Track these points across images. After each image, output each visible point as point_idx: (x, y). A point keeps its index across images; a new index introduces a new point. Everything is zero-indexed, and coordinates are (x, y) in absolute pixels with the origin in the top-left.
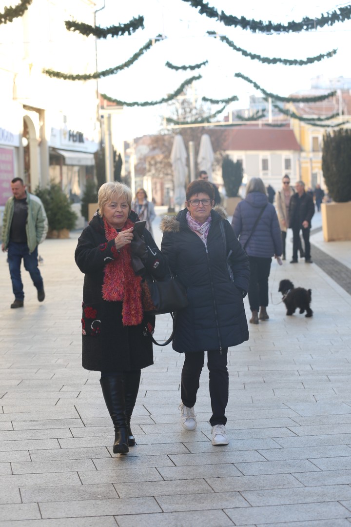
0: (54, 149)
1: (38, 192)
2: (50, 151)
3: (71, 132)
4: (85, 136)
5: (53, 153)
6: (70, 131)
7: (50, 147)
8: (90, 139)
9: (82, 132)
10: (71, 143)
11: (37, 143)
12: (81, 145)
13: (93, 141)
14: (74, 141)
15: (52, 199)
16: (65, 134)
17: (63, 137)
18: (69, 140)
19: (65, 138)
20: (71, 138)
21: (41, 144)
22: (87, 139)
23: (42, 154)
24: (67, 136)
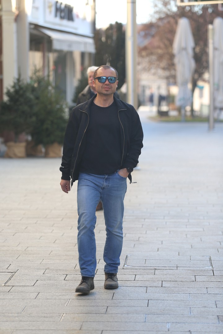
0: (37, 27)
1: (17, 87)
2: (30, 29)
3: (58, 5)
4: (75, 11)
5: (35, 32)
6: (57, 2)
7: (31, 24)
8: (81, 16)
9: (72, 5)
10: (58, 20)
11: (13, 17)
12: (70, 23)
13: (84, 19)
14: (62, 18)
15: (37, 98)
16: (50, 7)
17: (47, 11)
18: (56, 16)
19: (50, 12)
20: (58, 14)
21: (19, 18)
22: (78, 16)
23: (19, 32)
24: (53, 9)
